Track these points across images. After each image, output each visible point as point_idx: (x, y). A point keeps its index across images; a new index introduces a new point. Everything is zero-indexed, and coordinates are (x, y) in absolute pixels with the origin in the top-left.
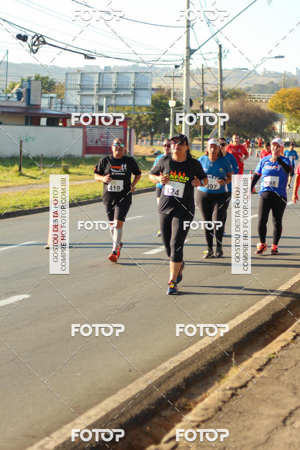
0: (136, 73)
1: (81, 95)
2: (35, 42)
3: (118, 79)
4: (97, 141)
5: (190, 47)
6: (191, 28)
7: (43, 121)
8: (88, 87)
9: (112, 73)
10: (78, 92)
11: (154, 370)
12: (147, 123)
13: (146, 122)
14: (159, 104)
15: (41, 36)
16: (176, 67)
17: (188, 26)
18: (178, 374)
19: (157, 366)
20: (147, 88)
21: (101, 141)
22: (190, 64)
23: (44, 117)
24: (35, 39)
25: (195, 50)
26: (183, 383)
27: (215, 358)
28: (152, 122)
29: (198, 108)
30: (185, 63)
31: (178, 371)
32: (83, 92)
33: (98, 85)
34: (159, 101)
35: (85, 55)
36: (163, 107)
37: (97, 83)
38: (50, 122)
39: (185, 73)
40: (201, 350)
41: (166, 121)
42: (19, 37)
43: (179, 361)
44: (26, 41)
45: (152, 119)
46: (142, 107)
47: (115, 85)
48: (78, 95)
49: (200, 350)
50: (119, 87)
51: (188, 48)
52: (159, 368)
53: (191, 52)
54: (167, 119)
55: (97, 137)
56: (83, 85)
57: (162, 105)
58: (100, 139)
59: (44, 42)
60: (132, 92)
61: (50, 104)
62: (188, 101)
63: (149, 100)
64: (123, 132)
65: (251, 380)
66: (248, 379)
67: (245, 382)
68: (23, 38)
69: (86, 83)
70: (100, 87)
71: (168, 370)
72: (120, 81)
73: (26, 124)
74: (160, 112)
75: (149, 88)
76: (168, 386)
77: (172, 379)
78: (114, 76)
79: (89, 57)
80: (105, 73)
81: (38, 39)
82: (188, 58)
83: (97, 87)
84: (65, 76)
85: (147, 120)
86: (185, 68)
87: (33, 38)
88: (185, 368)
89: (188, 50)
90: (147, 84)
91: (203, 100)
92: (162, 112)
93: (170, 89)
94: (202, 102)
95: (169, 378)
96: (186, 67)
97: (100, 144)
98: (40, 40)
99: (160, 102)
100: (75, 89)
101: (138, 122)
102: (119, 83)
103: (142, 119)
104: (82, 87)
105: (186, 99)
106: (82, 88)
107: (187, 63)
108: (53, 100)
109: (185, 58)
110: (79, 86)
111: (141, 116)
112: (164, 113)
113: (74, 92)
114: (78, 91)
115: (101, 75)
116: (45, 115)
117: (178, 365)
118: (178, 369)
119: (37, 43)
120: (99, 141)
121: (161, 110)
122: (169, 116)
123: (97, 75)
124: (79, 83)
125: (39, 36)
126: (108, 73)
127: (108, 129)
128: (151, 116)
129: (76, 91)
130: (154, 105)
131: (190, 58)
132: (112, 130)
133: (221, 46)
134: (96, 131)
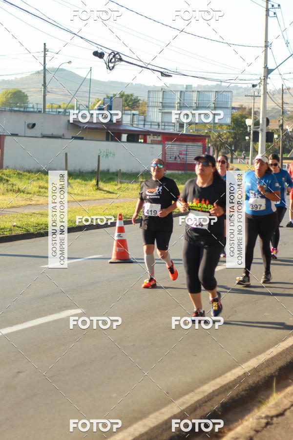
0: (216, 92)
1: (162, 112)
2: (112, 59)
3: (198, 97)
4: (176, 158)
5: (268, 66)
6: (268, 48)
7: (124, 137)
8: (169, 105)
9: (193, 91)
10: (159, 109)
11: (193, 393)
12: (227, 141)
14: (239, 122)
15: (118, 53)
16: (254, 86)
17: (266, 46)
18: (216, 398)
19: (196, 388)
20: (227, 106)
21: (180, 158)
22: (267, 84)
23: (125, 133)
24: (111, 56)
25: (272, 70)
26: (220, 408)
27: (258, 382)
28: (232, 140)
29: (278, 128)
30: (263, 83)
31: (217, 395)
32: (164, 110)
33: (180, 103)
34: (240, 120)
35: (162, 73)
37: (178, 101)
38: (130, 138)
39: (262, 92)
40: (245, 373)
41: (246, 140)
42: (96, 54)
43: (218, 384)
44: (103, 58)
45: (232, 138)
46: (222, 126)
47: (196, 103)
48: (159, 112)
49: (243, 373)
50: (200, 106)
51: (266, 67)
52: (197, 391)
53: (268, 71)
54: (247, 138)
55: (176, 154)
56: (165, 103)
57: (243, 124)
58: (178, 156)
59: (121, 60)
61: (132, 120)
62: (265, 120)
63: (228, 119)
64: (201, 149)
65: (289, 408)
66: (287, 407)
67: (283, 410)
68: (100, 55)
69: (167, 101)
70: (181, 105)
71: (206, 394)
72: (200, 99)
73: (107, 140)
74: (240, 130)
75: (229, 106)
76: (204, 411)
77: (209, 404)
78: (195, 95)
79: (166, 75)
80: (186, 91)
81: (114, 56)
82: (266, 77)
83: (179, 105)
84: (147, 93)
85: (228, 138)
86: (262, 88)
87: (110, 55)
88: (224, 392)
89: (266, 69)
90: (227, 102)
91: (282, 119)
92: (242, 131)
93: (251, 109)
94: (281, 121)
95: (206, 402)
96: (264, 86)
97: (178, 161)
98: (116, 58)
99: (240, 121)
100: (157, 107)
101: (218, 139)
102: (200, 102)
103: (223, 137)
105: (263, 118)
106: (164, 106)
108: (135, 117)
109: (263, 78)
110: (160, 104)
111: (222, 135)
112: (244, 132)
113: (156, 109)
115: (183, 94)
116: (125, 131)
117: (218, 389)
118: (216, 393)
119: (113, 60)
120: (178, 158)
121: (242, 129)
123: (179, 93)
124: (161, 100)
125: (116, 53)
126: (189, 91)
127: (187, 146)
128: (231, 134)
129: (158, 109)
130: (234, 124)
131: (267, 78)
132: (190, 147)
134: (175, 148)
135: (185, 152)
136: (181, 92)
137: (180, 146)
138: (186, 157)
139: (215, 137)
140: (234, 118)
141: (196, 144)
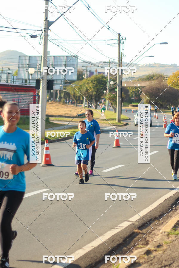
0: (67, 56)
3: (54, 60)
5: (48, 19)
12: (92, 94)
13: (92, 93)
14: (101, 81)
22: (48, 35)
25: (53, 23)
28: (96, 93)
34: (101, 79)
36: (103, 83)
45: (96, 92)
46: (89, 83)
51: (46, 19)
53: (48, 24)
54: (105, 92)
57: (103, 82)
61: (8, 78)
63: (75, 76)
74: (101, 86)
75: (76, 67)
82: (46, 29)
85: (92, 92)
89: (47, 22)
92: (102, 87)
96: (45, 37)
99: (101, 80)
100: (25, 67)
101: (86, 93)
103: (89, 91)
107: (45, 34)
108: (10, 75)
109: (44, 29)
110: (28, 66)
111: (89, 89)
113: (24, 69)
121: (102, 86)
122: (106, 90)
124: (28, 63)
128: (95, 89)
129: (26, 69)
130: (97, 82)
131: (48, 30)
133: (119, 34)
134: (9, 96)
135: (18, 100)
137: (14, 95)
138: (19, 104)
139: (84, 91)
140: (97, 78)
141: (27, 93)
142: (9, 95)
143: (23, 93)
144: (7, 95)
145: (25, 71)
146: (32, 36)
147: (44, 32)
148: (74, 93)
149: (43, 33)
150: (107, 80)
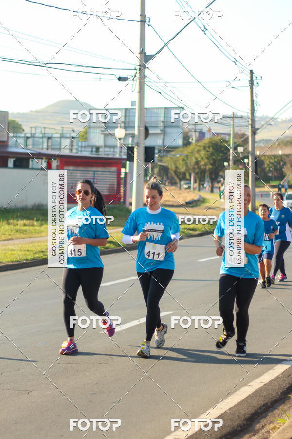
0: (166, 108)
1: (105, 134)
5: (145, 52)
10: (102, 131)
12: (205, 169)
13: (205, 167)
17: (142, 22)
20: (178, 125)
22: (145, 76)
28: (211, 167)
30: (138, 75)
32: (106, 131)
33: (124, 123)
34: (220, 144)
36: (223, 151)
37: (123, 120)
38: (17, 163)
41: (225, 166)
45: (211, 164)
46: (200, 151)
48: (102, 134)
51: (142, 52)
53: (146, 58)
54: (226, 164)
57: (223, 149)
60: (161, 130)
62: (143, 129)
63: (180, 140)
64: (116, 176)
70: (127, 125)
74: (220, 156)
75: (181, 125)
80: (132, 109)
82: (142, 67)
85: (206, 165)
92: (221, 156)
96: (140, 80)
99: (220, 146)
100: (99, 127)
101: (196, 167)
103: (201, 164)
104: (107, 125)
105: (139, 127)
107: (140, 74)
108: (75, 140)
109: (138, 68)
110: (103, 125)
111: (200, 161)
112: (224, 157)
113: (98, 131)
114: (103, 129)
115: (128, 111)
116: (13, 154)
121: (221, 154)
122: (228, 161)
123: (123, 112)
127: (94, 171)
128: (210, 161)
129: (100, 130)
130: (213, 149)
131: (145, 68)
132: (100, 173)
133: (251, 72)
134: (79, 175)
136: (126, 109)
137: (86, 172)
139: (192, 164)
140: (214, 142)
141: (107, 169)
142: (78, 172)
143: (100, 169)
144: (75, 172)
145: (99, 133)
146: (120, 79)
147: (138, 71)
148: (177, 167)
149: (136, 73)
150: (229, 145)
